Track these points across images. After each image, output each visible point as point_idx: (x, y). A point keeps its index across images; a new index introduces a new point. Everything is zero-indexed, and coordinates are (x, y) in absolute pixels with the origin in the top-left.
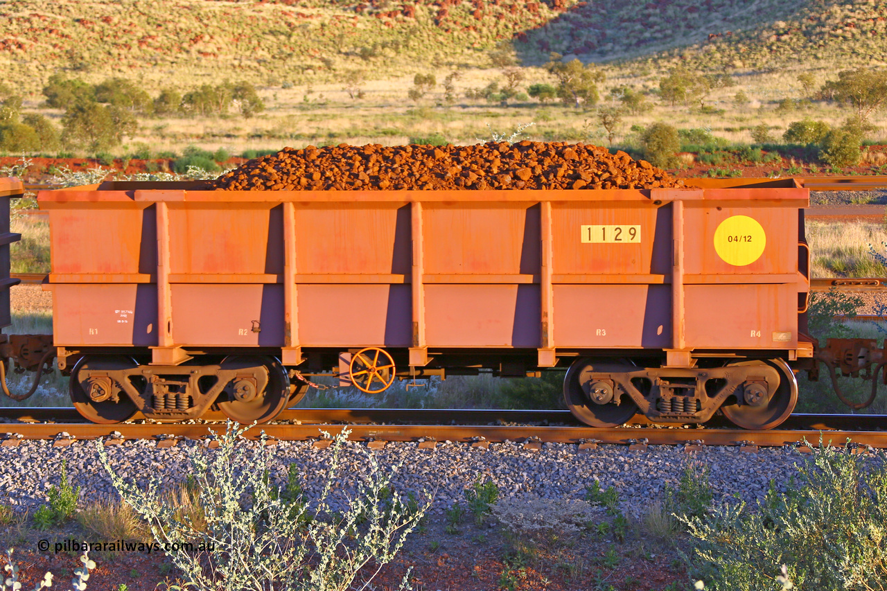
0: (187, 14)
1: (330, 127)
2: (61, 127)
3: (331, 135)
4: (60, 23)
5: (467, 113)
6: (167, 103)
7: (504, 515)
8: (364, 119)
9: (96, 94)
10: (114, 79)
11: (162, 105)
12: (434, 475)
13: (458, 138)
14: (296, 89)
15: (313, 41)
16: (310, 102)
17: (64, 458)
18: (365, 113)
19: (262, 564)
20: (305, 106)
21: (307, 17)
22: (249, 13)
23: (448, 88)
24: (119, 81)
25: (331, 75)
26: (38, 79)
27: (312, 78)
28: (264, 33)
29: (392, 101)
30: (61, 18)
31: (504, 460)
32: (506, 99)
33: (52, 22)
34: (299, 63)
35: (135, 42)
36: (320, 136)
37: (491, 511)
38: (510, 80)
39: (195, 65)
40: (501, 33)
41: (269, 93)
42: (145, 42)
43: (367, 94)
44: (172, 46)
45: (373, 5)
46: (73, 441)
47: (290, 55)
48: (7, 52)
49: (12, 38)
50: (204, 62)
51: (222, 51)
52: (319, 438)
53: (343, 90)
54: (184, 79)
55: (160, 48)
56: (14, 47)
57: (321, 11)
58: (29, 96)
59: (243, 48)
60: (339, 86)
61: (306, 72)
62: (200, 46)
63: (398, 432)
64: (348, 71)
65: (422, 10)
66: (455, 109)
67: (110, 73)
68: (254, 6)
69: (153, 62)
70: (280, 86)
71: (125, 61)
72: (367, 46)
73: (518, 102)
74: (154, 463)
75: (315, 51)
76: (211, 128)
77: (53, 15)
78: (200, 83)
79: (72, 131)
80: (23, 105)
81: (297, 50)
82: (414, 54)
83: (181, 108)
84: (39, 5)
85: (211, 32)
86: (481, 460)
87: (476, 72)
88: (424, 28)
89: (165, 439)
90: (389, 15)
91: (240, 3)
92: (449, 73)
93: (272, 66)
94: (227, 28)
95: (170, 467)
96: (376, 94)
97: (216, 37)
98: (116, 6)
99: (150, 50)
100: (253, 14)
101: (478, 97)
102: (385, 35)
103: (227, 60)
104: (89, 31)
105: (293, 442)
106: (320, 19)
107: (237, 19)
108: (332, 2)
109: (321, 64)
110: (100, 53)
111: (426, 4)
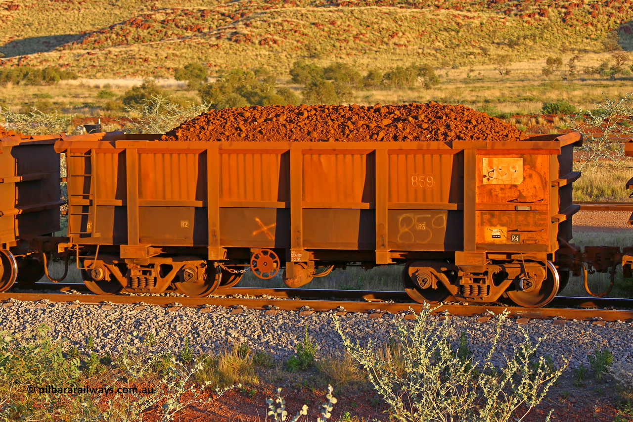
0: (387, 18)
1: (486, 95)
2: (301, 97)
3: (487, 101)
4: (302, 26)
5: (585, 85)
6: (372, 79)
7: (618, 374)
8: (510, 89)
9: (324, 74)
10: (337, 63)
11: (370, 80)
12: (565, 344)
13: (579, 102)
14: (462, 69)
15: (474, 35)
16: (472, 78)
17: (307, 324)
18: (511, 85)
19: (445, 402)
20: (468, 81)
21: (471, 18)
22: (430, 16)
23: (571, 67)
24: (341, 65)
25: (487, 59)
26: (286, 64)
27: (473, 61)
28: (440, 30)
29: (530, 76)
30: (302, 22)
31: (617, 335)
32: (614, 75)
33: (296, 25)
34: (464, 51)
35: (352, 38)
36: (479, 102)
37: (607, 371)
38: (618, 61)
39: (392, 53)
40: (611, 27)
41: (443, 72)
42: (358, 38)
43: (512, 72)
44: (376, 40)
45: (517, 9)
46: (311, 312)
47: (457, 45)
48: (267, 46)
49: (270, 36)
50: (398, 51)
51: (411, 43)
52: (481, 316)
53: (495, 69)
54: (384, 63)
55: (369, 41)
56: (271, 43)
57: (481, 14)
58: (280, 76)
59: (425, 40)
60: (492, 67)
61: (469, 56)
62: (396, 40)
63: (538, 312)
64: (499, 56)
65: (554, 12)
66: (576, 82)
67: (334, 59)
68: (433, 11)
69: (364, 52)
70: (451, 67)
71: (344, 51)
72: (513, 38)
73: (623, 76)
74: (367, 330)
75: (476, 42)
76: (402, 97)
77: (297, 21)
78: (395, 66)
79: (309, 99)
80: (276, 82)
81: (463, 41)
82: (547, 43)
83: (382, 83)
84: (288, 14)
85: (403, 30)
86: (599, 334)
87: (592, 55)
88: (554, 25)
89: (374, 312)
90: (529, 16)
91: (424, 10)
92: (573, 56)
93: (445, 53)
94: (414, 27)
95: (378, 332)
96: (519, 72)
97: (407, 34)
98: (339, 13)
99: (361, 43)
100: (433, 17)
101: (593, 73)
102: (526, 30)
103: (414, 50)
104: (321, 31)
105: (463, 317)
106: (480, 19)
107: (421, 20)
108: (488, 8)
109: (480, 51)
110: (328, 46)
111: (556, 7)
